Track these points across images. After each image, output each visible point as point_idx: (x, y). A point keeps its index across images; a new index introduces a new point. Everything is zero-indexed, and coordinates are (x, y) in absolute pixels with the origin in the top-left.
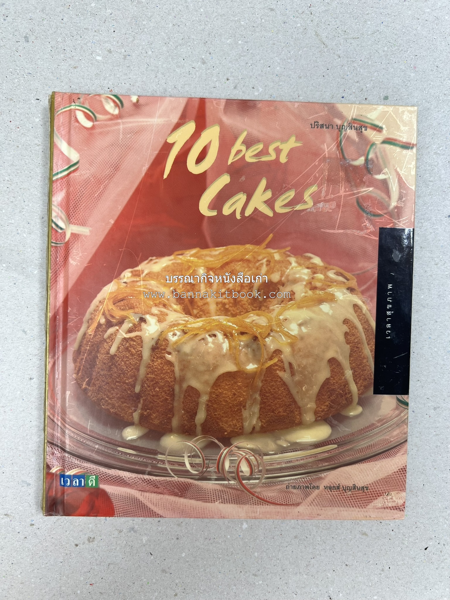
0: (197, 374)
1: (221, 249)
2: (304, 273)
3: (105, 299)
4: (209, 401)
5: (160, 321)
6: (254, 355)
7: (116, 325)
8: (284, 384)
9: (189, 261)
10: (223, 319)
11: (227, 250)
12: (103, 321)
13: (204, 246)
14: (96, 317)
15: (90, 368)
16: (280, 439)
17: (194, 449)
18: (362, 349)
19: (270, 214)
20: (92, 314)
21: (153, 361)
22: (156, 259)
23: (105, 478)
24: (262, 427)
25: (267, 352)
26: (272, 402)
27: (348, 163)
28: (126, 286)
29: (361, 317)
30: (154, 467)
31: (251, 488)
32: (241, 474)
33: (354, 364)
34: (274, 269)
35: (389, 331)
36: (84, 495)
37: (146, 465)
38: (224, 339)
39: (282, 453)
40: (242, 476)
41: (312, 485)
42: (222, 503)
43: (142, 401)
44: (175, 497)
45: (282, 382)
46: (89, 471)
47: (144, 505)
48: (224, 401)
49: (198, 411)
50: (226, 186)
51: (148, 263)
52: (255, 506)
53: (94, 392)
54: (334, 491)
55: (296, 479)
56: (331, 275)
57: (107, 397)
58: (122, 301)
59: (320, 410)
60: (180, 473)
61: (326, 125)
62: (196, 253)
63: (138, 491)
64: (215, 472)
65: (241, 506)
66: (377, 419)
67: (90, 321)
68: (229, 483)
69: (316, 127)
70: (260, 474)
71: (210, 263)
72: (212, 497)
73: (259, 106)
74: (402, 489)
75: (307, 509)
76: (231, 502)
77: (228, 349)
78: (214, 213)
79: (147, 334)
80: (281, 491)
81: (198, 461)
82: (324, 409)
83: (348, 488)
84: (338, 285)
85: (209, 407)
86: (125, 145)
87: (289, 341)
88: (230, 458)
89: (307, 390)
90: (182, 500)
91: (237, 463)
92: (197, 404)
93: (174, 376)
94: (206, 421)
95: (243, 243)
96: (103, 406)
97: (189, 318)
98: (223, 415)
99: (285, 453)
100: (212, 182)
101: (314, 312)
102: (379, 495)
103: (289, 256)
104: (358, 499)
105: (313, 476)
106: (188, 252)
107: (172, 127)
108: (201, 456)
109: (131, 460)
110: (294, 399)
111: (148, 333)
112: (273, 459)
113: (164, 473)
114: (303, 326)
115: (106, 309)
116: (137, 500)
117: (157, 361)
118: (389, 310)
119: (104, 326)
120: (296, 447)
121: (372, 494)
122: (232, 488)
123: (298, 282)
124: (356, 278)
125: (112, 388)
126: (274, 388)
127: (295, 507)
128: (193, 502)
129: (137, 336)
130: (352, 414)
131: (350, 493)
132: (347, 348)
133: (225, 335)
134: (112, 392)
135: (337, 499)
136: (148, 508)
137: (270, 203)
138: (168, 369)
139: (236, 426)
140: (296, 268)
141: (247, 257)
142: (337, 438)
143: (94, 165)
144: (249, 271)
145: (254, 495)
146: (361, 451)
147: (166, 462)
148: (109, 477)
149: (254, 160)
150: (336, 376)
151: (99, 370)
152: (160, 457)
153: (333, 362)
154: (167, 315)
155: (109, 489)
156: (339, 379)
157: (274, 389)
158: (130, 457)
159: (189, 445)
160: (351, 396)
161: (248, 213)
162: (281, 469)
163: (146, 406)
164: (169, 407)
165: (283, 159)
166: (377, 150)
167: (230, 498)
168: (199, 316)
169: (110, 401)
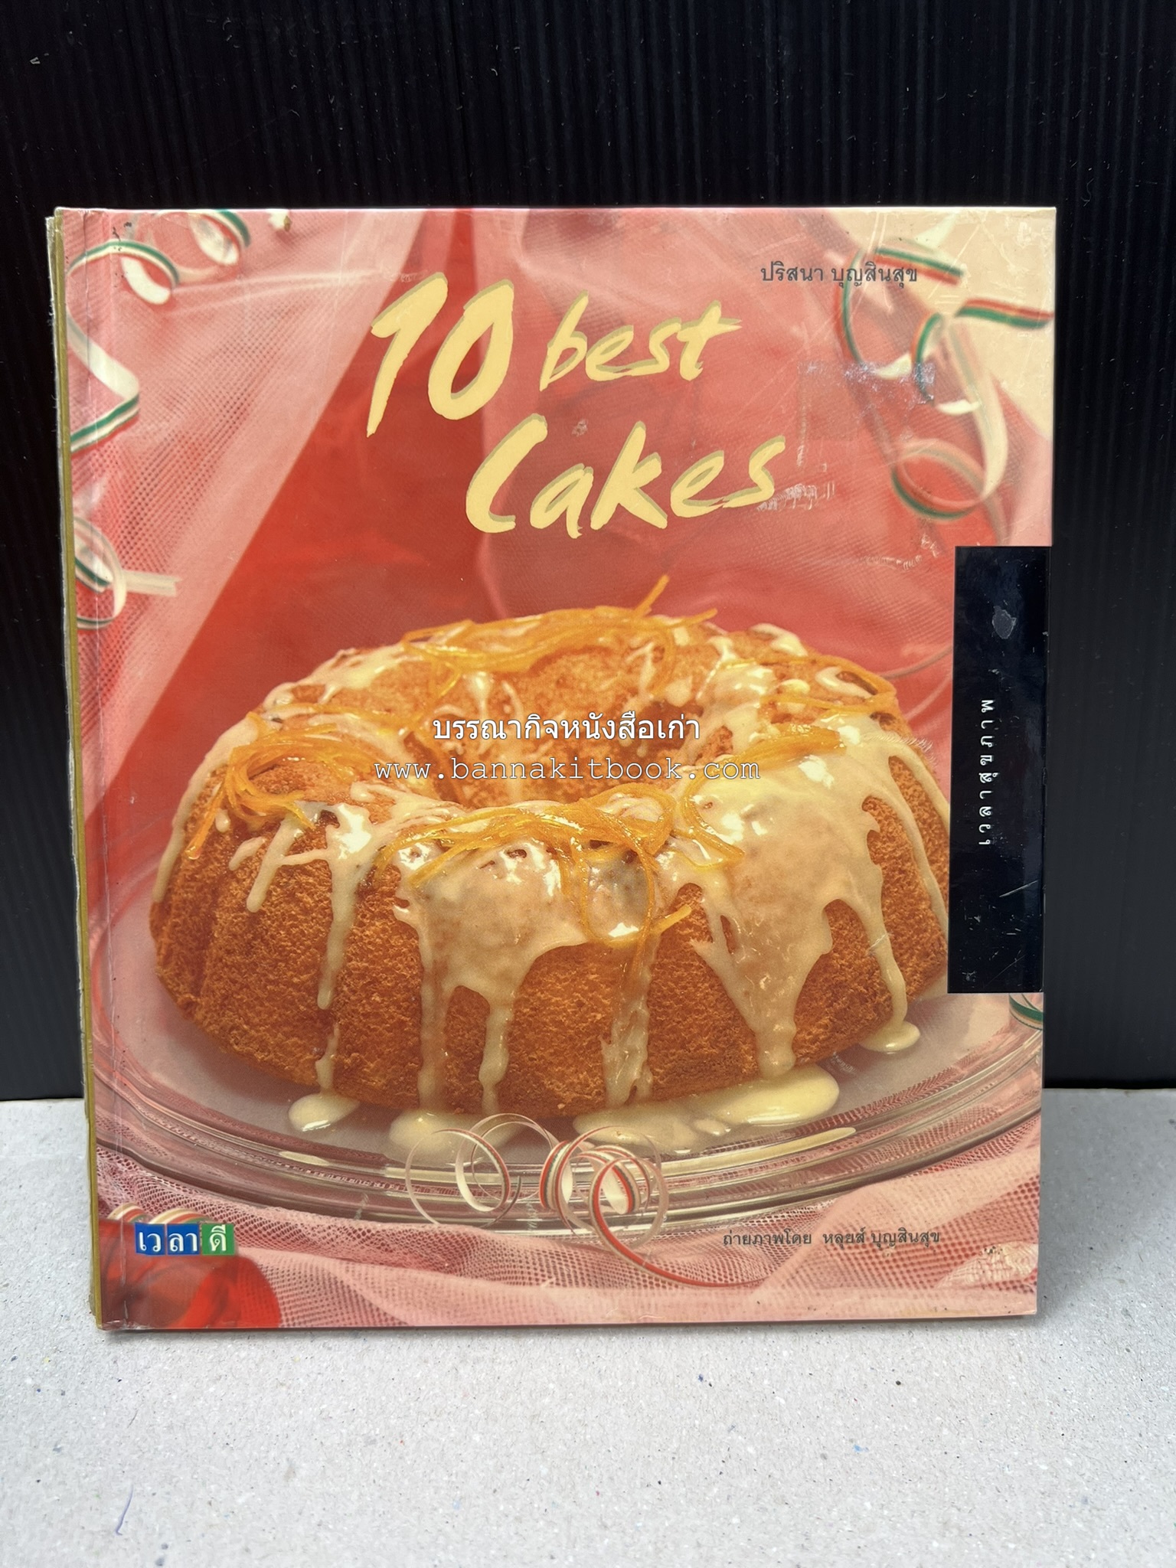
0: (480, 954)
1: (531, 622)
2: (757, 679)
3: (225, 766)
4: (514, 1023)
5: (375, 819)
6: (630, 901)
7: (259, 834)
8: (711, 973)
9: (444, 657)
10: (543, 809)
11: (546, 622)
12: (224, 823)
13: (487, 615)
14: (205, 815)
15: (198, 949)
16: (703, 1117)
17: (480, 1148)
18: (915, 876)
19: (660, 521)
20: (194, 805)
21: (361, 924)
22: (358, 654)
23: (251, 1229)
24: (655, 1087)
25: (662, 891)
26: (678, 1022)
27: (867, 373)
28: (281, 729)
29: (910, 791)
30: (377, 1197)
31: (631, 1244)
32: (603, 1209)
33: (894, 916)
34: (675, 672)
35: (988, 826)
36: (198, 1274)
37: (356, 1195)
38: (546, 862)
39: (710, 1153)
40: (606, 1214)
41: (791, 1234)
42: (558, 1284)
43: (337, 1031)
44: (437, 1273)
45: (704, 969)
46: (209, 1214)
47: (356, 1296)
48: (553, 1021)
49: (486, 1050)
50: (537, 448)
51: (336, 665)
52: (643, 1291)
53: (210, 1010)
54: (850, 1248)
55: (748, 1218)
56: (828, 679)
57: (247, 1023)
58: (272, 769)
59: (807, 1038)
60: (445, 1213)
61: (803, 270)
62: (463, 635)
63: (338, 1261)
64: (537, 1207)
65: (609, 1291)
66: (959, 1057)
67: (190, 826)
68: (574, 1235)
69: (776, 276)
70: (653, 1207)
71: (503, 660)
72: (531, 1270)
73: (618, 225)
74: (1027, 1236)
75: (780, 1293)
76: (580, 1282)
77: (559, 886)
78: (508, 524)
79: (343, 856)
80: (711, 1251)
81: (492, 1179)
82: (817, 1035)
83: (888, 1238)
84: (848, 707)
85: (515, 1039)
86: (261, 347)
87: (720, 860)
88: (574, 1170)
89: (772, 988)
90: (454, 1282)
91: (594, 1183)
92: (484, 1033)
93: (419, 961)
94: (508, 1075)
95: (591, 605)
96: (236, 1047)
97: (454, 808)
98: (550, 1059)
99: (718, 1151)
100: (498, 439)
101: (784, 781)
102: (968, 1253)
103: (714, 634)
104: (912, 1264)
105: (796, 1210)
106: (441, 633)
107: (383, 293)
108: (497, 1166)
109: (316, 1183)
110: (737, 1011)
111: (346, 853)
112: (688, 1168)
113: (403, 1212)
114: (755, 819)
115: (230, 792)
116: (336, 1283)
117: (374, 925)
118: (985, 769)
119: (228, 838)
120: (745, 1136)
121: (949, 1252)
122: (581, 1247)
123: (740, 702)
124: (895, 685)
125: (257, 998)
126: (683, 984)
127: (749, 1290)
128: (482, 1285)
129: (315, 861)
130: (891, 1045)
131: (892, 1250)
132: (875, 874)
133: (551, 850)
134: (258, 1008)
135: (857, 1268)
136: (367, 1304)
137: (658, 491)
138: (404, 945)
139: (588, 1086)
140: (733, 664)
141: (601, 640)
142: (853, 1108)
143: (178, 405)
144: (609, 677)
145: (639, 1262)
146: (918, 1143)
147: (408, 1185)
148: (261, 1228)
149: (609, 375)
150: (847, 947)
151: (221, 953)
152: (391, 1172)
153: (837, 911)
154: (393, 802)
155: (262, 1257)
156: (856, 957)
157: (685, 988)
158: (314, 1176)
159: (467, 1141)
160: (890, 998)
161: (600, 518)
162: (710, 1195)
163: (348, 1042)
164: (410, 1043)
165: (690, 369)
166: (946, 334)
167: (578, 1271)
168: (480, 801)
169: (253, 1032)
